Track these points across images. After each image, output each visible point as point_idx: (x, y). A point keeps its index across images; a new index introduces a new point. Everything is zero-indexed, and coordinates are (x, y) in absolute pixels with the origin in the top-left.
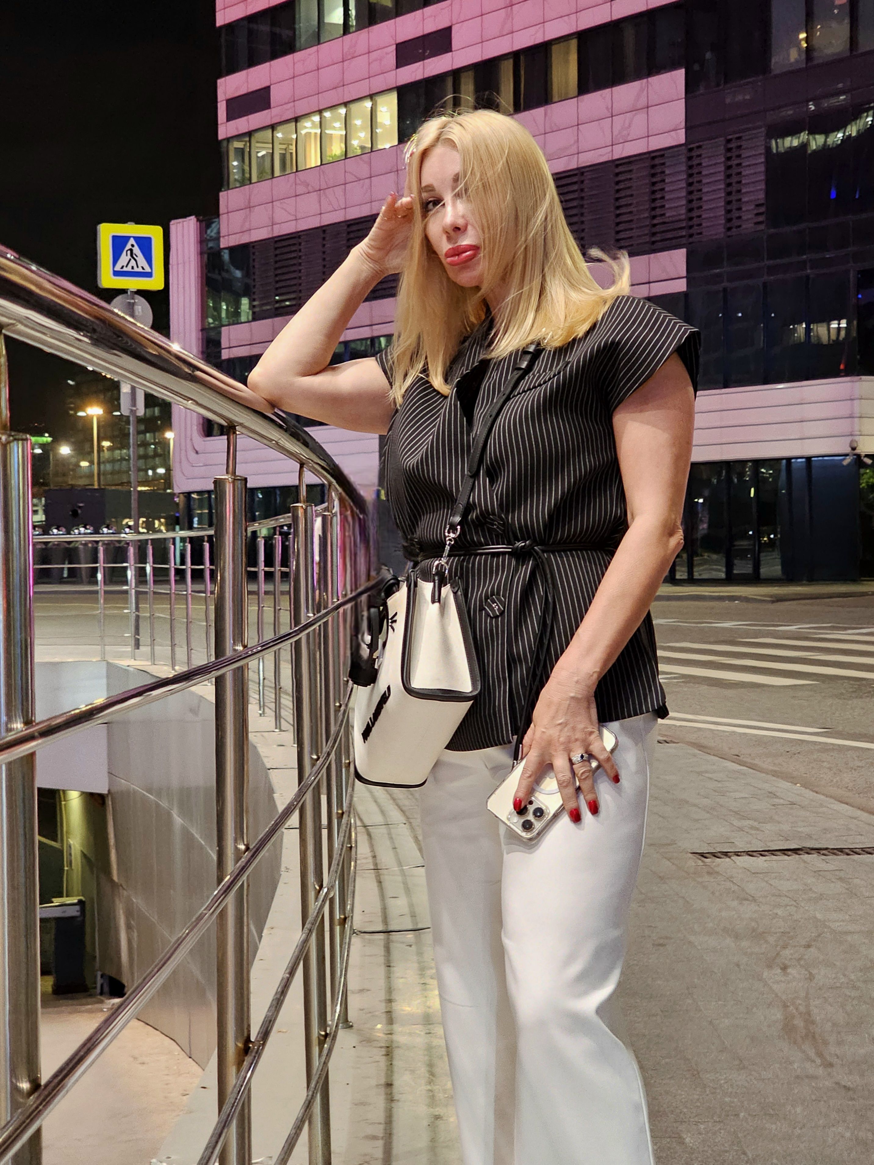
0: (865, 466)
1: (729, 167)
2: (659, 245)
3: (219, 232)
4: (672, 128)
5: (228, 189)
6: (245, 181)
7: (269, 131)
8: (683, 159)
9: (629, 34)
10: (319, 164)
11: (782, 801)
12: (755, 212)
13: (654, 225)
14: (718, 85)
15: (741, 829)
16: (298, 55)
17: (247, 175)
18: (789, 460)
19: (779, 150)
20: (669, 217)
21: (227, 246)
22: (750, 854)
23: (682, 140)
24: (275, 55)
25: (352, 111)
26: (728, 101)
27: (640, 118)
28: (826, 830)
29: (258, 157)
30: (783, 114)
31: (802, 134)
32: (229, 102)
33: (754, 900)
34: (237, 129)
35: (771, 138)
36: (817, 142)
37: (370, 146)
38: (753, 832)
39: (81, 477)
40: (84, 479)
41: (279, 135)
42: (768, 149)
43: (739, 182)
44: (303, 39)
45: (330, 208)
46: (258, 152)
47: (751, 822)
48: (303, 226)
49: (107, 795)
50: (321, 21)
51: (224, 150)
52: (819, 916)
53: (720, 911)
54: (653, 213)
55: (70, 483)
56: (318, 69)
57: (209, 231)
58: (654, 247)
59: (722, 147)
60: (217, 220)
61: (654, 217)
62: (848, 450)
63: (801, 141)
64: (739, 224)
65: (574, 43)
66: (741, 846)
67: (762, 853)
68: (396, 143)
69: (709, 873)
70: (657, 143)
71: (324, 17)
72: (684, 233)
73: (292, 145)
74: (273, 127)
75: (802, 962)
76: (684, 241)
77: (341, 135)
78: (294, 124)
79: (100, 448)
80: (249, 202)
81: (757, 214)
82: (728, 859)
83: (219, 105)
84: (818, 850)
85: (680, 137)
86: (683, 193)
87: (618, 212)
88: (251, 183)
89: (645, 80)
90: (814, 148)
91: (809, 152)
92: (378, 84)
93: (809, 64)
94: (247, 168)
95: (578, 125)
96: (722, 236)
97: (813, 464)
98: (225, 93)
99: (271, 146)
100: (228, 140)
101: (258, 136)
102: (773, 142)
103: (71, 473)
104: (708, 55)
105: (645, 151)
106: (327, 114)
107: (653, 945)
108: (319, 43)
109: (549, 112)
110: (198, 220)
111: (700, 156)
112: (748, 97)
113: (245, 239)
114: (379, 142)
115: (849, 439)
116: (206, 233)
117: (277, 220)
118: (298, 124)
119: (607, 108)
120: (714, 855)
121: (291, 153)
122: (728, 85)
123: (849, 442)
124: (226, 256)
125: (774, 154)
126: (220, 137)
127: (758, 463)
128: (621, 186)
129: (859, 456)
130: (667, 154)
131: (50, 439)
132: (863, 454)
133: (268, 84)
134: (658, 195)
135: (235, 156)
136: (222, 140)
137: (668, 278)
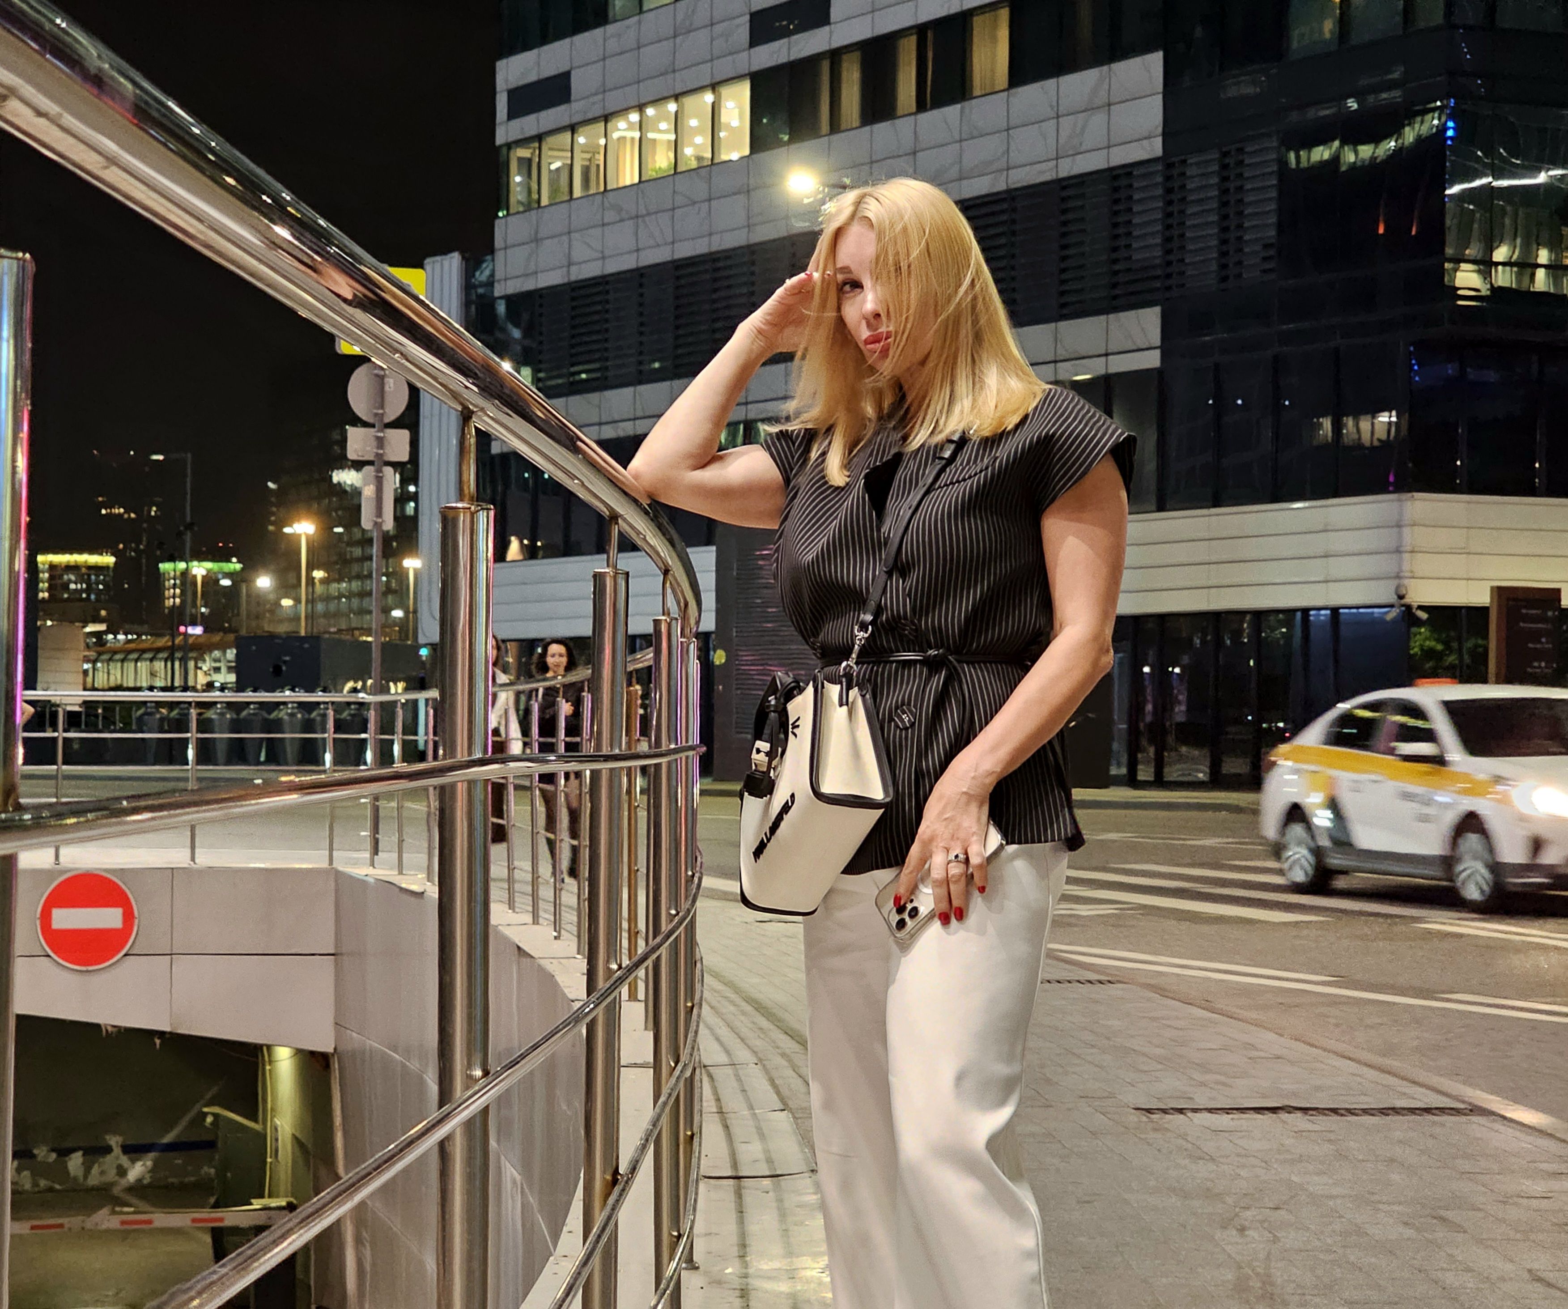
0: (1418, 622)
1: (1225, 191)
2: (1123, 301)
3: (492, 275)
4: (1146, 134)
5: (508, 214)
6: (532, 204)
7: (568, 135)
8: (1159, 178)
10: (636, 180)
11: (1262, 1054)
12: (1263, 254)
13: (1116, 273)
14: (1211, 74)
15: (1203, 1084)
16: (611, 28)
17: (535, 197)
18: (1305, 611)
19: (1302, 164)
20: (1137, 261)
21: (503, 294)
22: (1210, 1110)
23: (1158, 152)
24: (579, 29)
25: (686, 106)
26: (1225, 95)
27: (1098, 120)
28: (1318, 1088)
29: (550, 171)
30: (1310, 116)
31: (1332, 144)
32: (513, 93)
33: (1212, 1159)
34: (522, 130)
35: (1289, 149)
37: (709, 155)
38: (1220, 1087)
39: (281, 621)
40: (286, 624)
41: (581, 140)
42: (1283, 163)
43: (1239, 213)
44: (617, 8)
45: (652, 242)
46: (551, 164)
47: (1218, 1077)
48: (612, 267)
49: (333, 1055)
51: (502, 158)
52: (1295, 1178)
53: (1168, 1169)
54: (1114, 256)
55: (266, 629)
56: (639, 48)
57: (478, 273)
58: (1115, 303)
59: (1216, 164)
60: (489, 257)
61: (1115, 261)
62: (1393, 599)
63: (1332, 153)
64: (1238, 272)
65: (1004, 13)
66: (1201, 1101)
67: (1227, 1111)
68: (747, 152)
69: (1155, 1130)
70: (1121, 157)
72: (1158, 285)
73: (598, 153)
74: (573, 128)
75: (1266, 1225)
76: (1158, 296)
77: (669, 141)
78: (603, 124)
79: (311, 581)
80: (537, 232)
81: (1265, 259)
82: (1182, 1116)
83: (498, 96)
84: (1305, 1110)
85: (1155, 148)
86: (1159, 227)
87: (1064, 253)
88: (539, 207)
89: (1106, 68)
90: (1353, 162)
91: (1344, 168)
92: (724, 68)
93: (1344, 46)
94: (534, 186)
95: (1008, 130)
96: (1214, 288)
97: (1342, 618)
98: (507, 81)
99: (569, 154)
100: (509, 146)
101: (550, 141)
102: (1292, 155)
103: (268, 615)
104: (1199, 32)
105: (1106, 166)
106: (650, 111)
107: (1078, 1202)
108: (640, 13)
109: (967, 111)
110: (463, 258)
111: (1183, 175)
112: (1256, 90)
113: (529, 285)
114: (723, 151)
115: (1396, 582)
116: (473, 274)
117: (576, 257)
118: (609, 125)
119: (1051, 106)
120: (1164, 1111)
121: (598, 166)
122: (1225, 76)
123: (1393, 589)
124: (501, 308)
125: (1293, 172)
126: (499, 141)
127: (1259, 616)
128: (1070, 216)
129: (1408, 607)
130: (1136, 171)
131: (238, 566)
132: (1415, 605)
133: (567, 68)
134: (1121, 231)
135: (519, 169)
136: (501, 146)
137: (1135, 348)
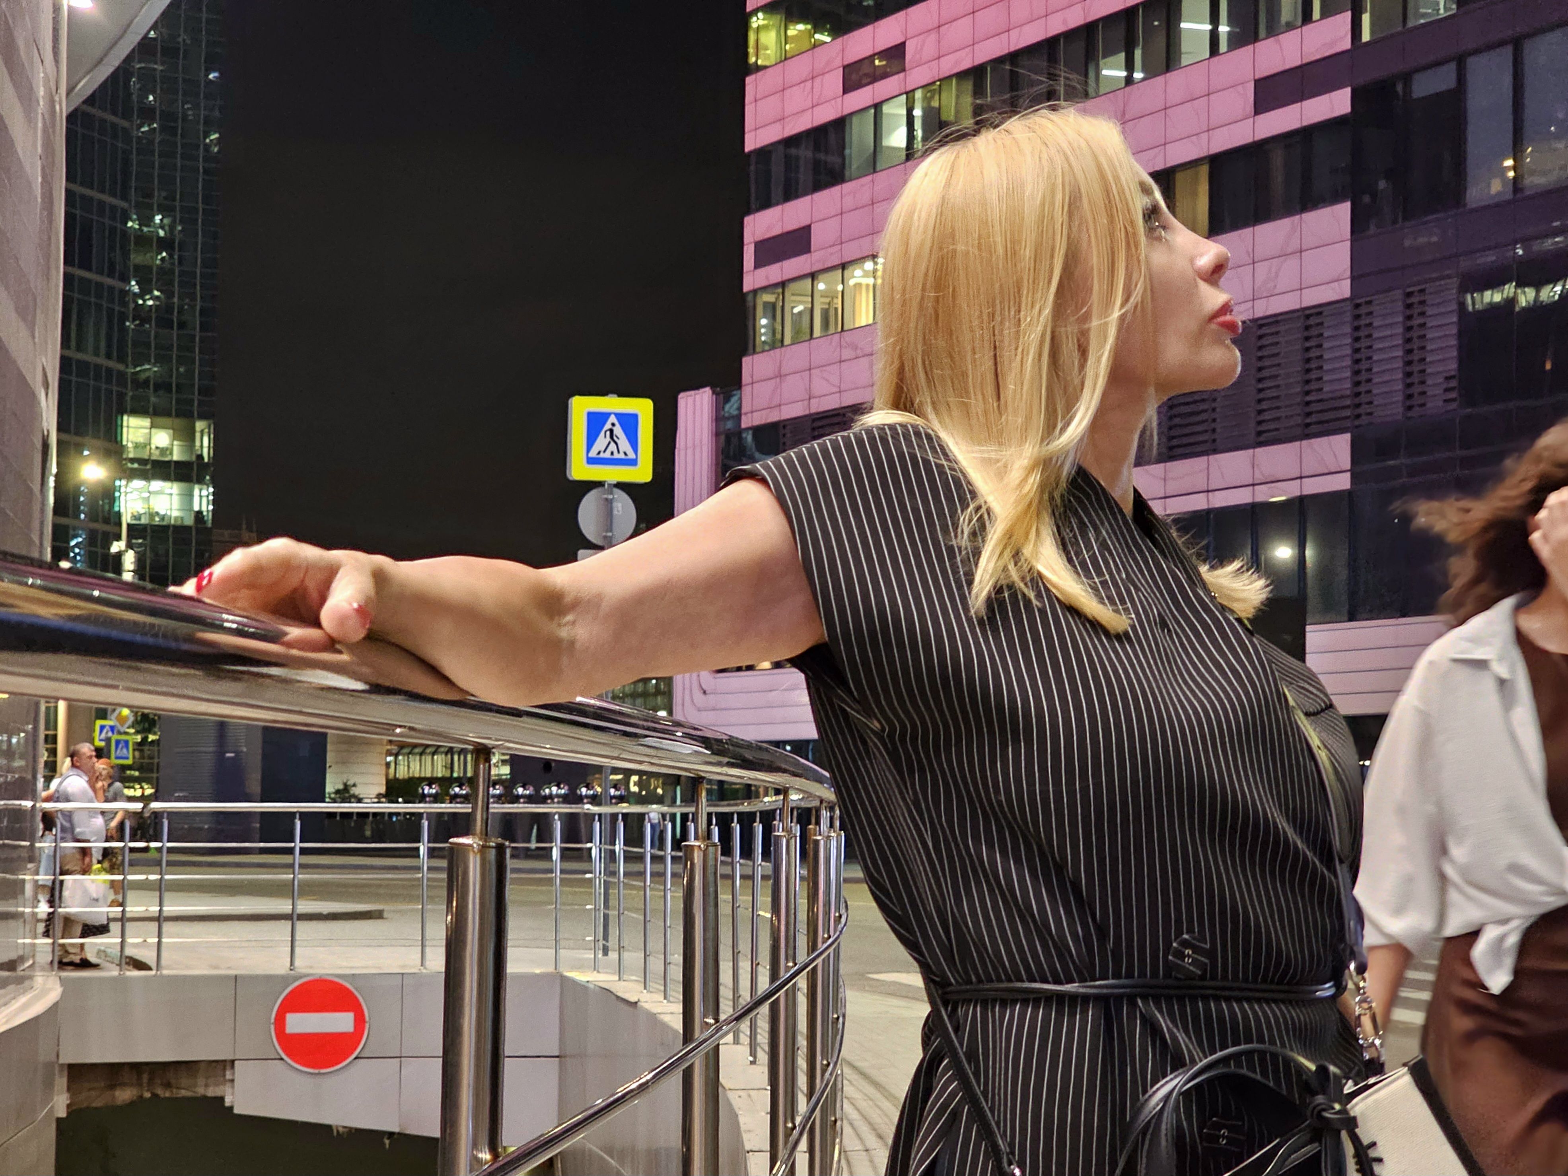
1: (1409, 329)
2: (1314, 429)
3: (740, 408)
4: (1334, 277)
5: (754, 352)
6: (777, 343)
7: (809, 281)
8: (1348, 317)
9: (1278, 159)
12: (1445, 386)
13: (1308, 403)
14: (1395, 222)
16: (847, 187)
17: (779, 336)
19: (1477, 306)
20: (1327, 392)
21: (750, 425)
23: (1347, 294)
24: (818, 186)
26: (1407, 243)
27: (1292, 263)
29: (793, 314)
30: (1480, 261)
31: (1507, 287)
32: (759, 245)
34: (767, 278)
35: (1466, 292)
36: (1526, 297)
41: (821, 286)
42: (1462, 305)
43: (1423, 348)
44: (854, 166)
46: (793, 308)
48: (850, 400)
50: (878, 143)
51: (749, 304)
54: (1306, 387)
56: (873, 204)
57: (727, 407)
58: (1307, 431)
59: (1400, 304)
60: (739, 392)
61: (1307, 393)
63: (1505, 296)
64: (1423, 402)
65: (1204, 170)
70: (1314, 297)
71: (881, 139)
72: (1348, 414)
73: (837, 298)
74: (813, 276)
76: (1348, 423)
78: (840, 271)
80: (780, 369)
81: (1447, 390)
83: (745, 248)
85: (1344, 289)
86: (1348, 362)
87: (1260, 386)
88: (782, 345)
89: (1298, 217)
90: (1524, 304)
91: (1517, 309)
93: (1518, 196)
94: (779, 327)
96: (1400, 417)
98: (754, 234)
99: (810, 299)
100: (755, 292)
101: (793, 287)
102: (1469, 297)
104: (1382, 184)
105: (1298, 307)
108: (875, 171)
110: (713, 393)
111: (1371, 313)
112: (1435, 239)
113: (774, 416)
116: (723, 408)
117: (816, 391)
118: (846, 272)
119: (1248, 252)
121: (836, 309)
122: (1407, 224)
124: (748, 437)
125: (1470, 313)
126: (746, 288)
128: (1265, 352)
130: (1326, 311)
133: (807, 223)
134: (1313, 365)
135: (764, 313)
136: (748, 293)
137: (1326, 471)
